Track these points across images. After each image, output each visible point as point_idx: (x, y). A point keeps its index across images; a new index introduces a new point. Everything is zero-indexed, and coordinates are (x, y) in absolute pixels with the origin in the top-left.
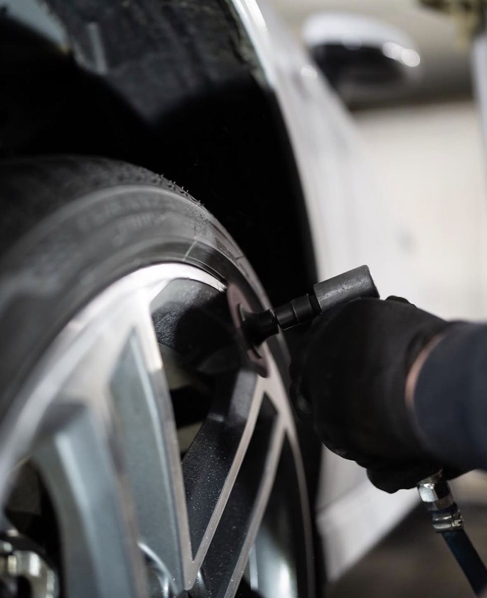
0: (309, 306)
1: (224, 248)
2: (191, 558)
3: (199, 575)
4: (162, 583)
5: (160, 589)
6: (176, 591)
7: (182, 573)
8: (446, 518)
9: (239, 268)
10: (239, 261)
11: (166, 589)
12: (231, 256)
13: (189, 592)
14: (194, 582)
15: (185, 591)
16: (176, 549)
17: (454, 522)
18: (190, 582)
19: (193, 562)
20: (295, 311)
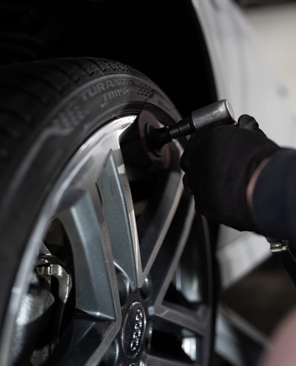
0: (188, 125)
1: (162, 105)
2: (142, 272)
3: (147, 280)
4: (126, 284)
5: (125, 287)
6: (133, 288)
7: (137, 279)
8: (277, 245)
9: (172, 115)
10: (172, 111)
11: (128, 287)
12: (167, 109)
13: (141, 289)
14: (143, 283)
15: (138, 288)
16: (133, 266)
17: (283, 247)
18: (141, 284)
19: (143, 273)
20: (180, 129)
